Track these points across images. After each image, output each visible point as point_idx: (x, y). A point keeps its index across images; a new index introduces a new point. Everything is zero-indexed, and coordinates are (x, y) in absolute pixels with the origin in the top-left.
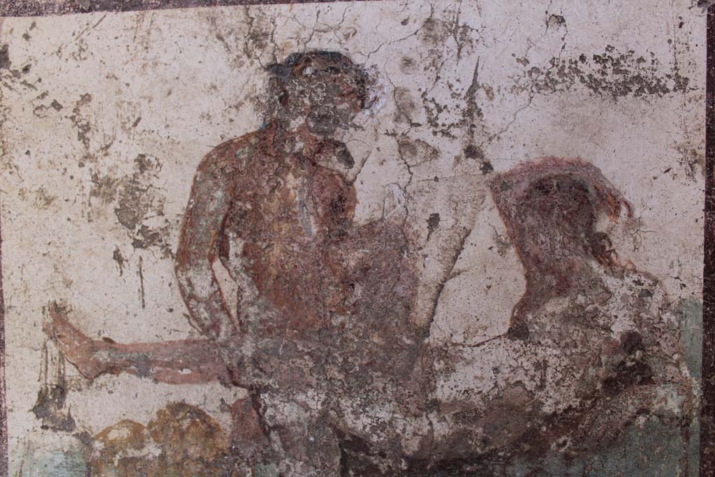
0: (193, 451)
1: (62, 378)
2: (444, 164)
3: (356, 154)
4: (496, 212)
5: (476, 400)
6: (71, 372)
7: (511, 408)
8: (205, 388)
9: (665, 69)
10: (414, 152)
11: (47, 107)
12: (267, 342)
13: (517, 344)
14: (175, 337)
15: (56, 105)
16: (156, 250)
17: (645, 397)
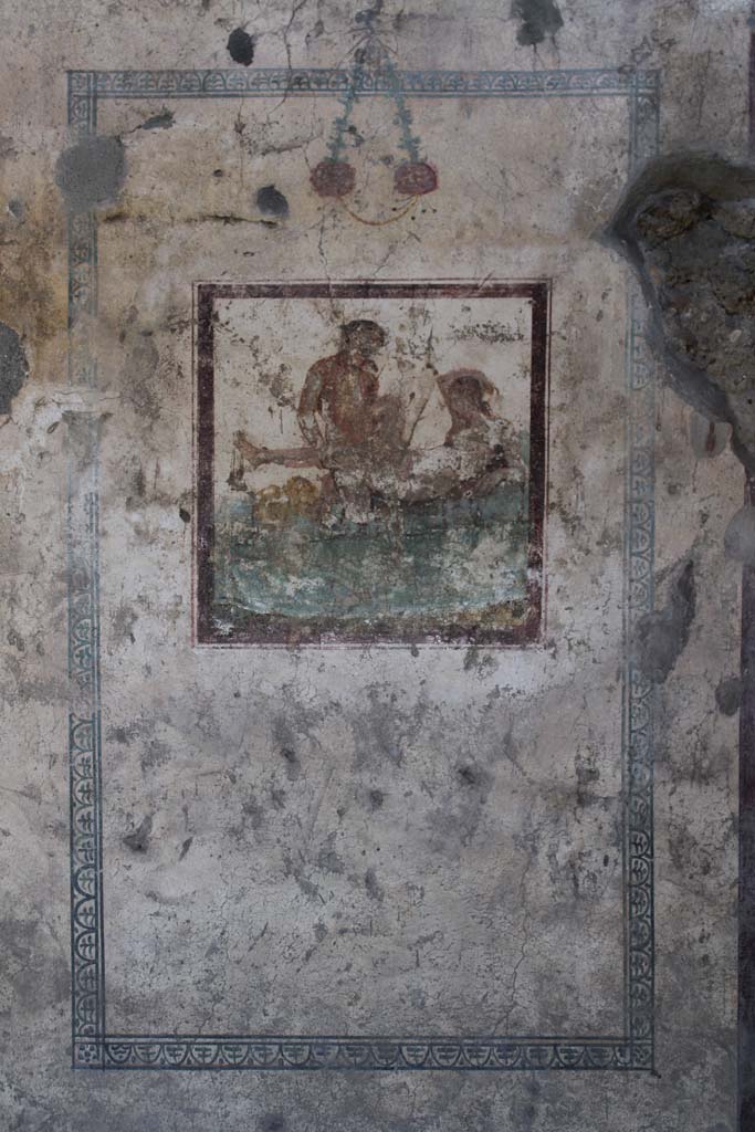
0: (303, 499)
1: (242, 466)
2: (417, 370)
3: (379, 365)
4: (439, 392)
5: (430, 473)
6: (246, 463)
7: (445, 478)
8: (310, 470)
9: (514, 331)
10: (404, 366)
11: (238, 341)
12: (339, 449)
13: (449, 449)
14: (296, 447)
15: (242, 340)
16: (289, 407)
17: (504, 474)
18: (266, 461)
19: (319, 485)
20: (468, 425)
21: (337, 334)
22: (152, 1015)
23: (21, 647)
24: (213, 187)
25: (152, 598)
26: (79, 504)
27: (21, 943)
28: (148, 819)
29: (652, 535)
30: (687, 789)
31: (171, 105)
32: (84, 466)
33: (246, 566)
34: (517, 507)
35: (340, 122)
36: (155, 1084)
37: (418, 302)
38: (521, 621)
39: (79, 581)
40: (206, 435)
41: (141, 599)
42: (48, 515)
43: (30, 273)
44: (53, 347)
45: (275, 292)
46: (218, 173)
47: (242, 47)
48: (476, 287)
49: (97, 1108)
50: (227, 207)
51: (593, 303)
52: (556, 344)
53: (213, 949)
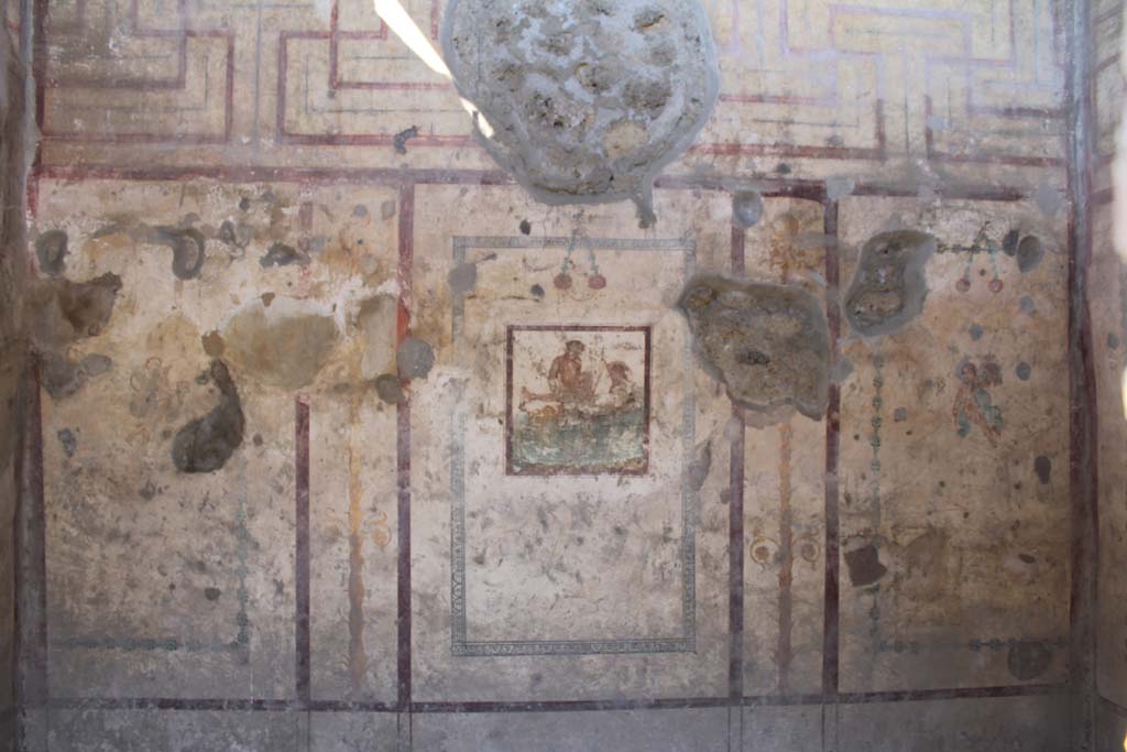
0: (550, 415)
2: (598, 361)
4: (607, 371)
5: (603, 404)
6: (526, 400)
7: (609, 406)
8: (553, 403)
9: (637, 345)
10: (592, 359)
11: (523, 349)
12: (565, 394)
13: (611, 394)
14: (547, 393)
15: (525, 348)
17: (634, 405)
18: (535, 399)
19: (556, 409)
20: (619, 384)
21: (565, 346)
22: (486, 633)
23: (430, 477)
24: (513, 284)
25: (486, 456)
26: (456, 417)
27: (430, 603)
28: (484, 551)
29: (694, 429)
30: (709, 535)
31: (496, 251)
32: (457, 401)
33: (526, 443)
34: (639, 418)
35: (566, 259)
36: (487, 662)
37: (598, 333)
38: (641, 466)
39: (455, 450)
40: (509, 388)
41: (482, 457)
42: (443, 422)
43: (436, 322)
44: (445, 351)
45: (539, 328)
46: (515, 279)
47: (525, 228)
48: (622, 327)
49: (462, 673)
50: (519, 293)
51: (670, 334)
52: (654, 351)
53: (512, 605)
